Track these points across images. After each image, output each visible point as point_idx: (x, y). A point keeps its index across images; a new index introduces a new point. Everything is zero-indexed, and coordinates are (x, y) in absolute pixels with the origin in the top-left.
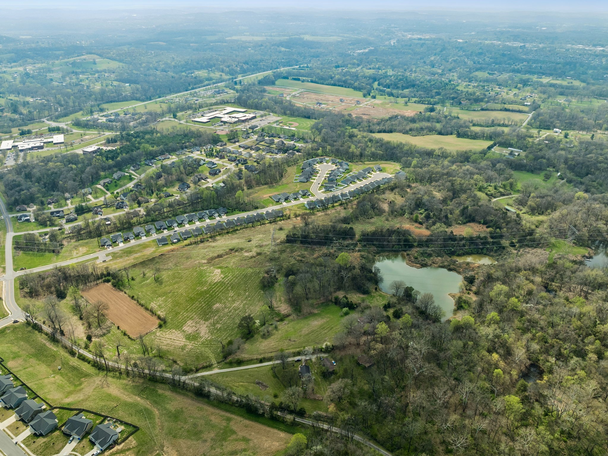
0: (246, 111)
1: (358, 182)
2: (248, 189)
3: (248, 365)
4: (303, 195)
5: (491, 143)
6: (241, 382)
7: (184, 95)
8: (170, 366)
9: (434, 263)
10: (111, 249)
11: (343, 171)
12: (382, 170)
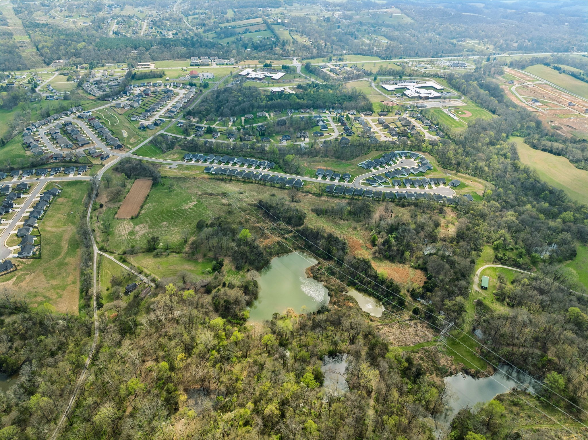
0: (442, 89)
1: (408, 187)
3: (126, 264)
6: (110, 271)
7: (423, 61)
8: (103, 241)
9: (326, 281)
10: (185, 163)
11: (414, 172)
12: (456, 187)
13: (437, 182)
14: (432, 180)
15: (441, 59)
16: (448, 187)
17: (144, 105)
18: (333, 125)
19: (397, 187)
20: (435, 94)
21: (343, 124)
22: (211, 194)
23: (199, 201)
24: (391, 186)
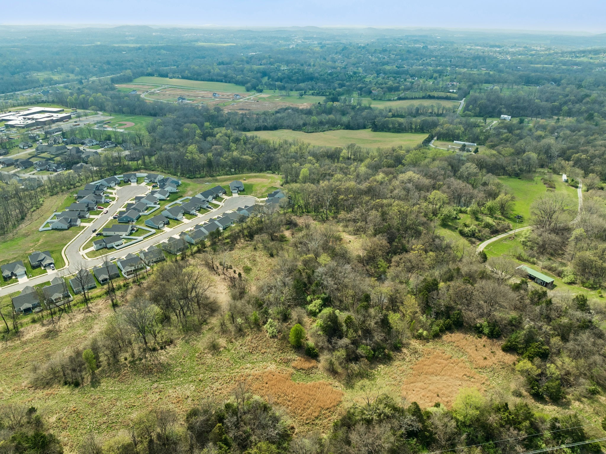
0: (63, 111)
1: (185, 220)
4: (34, 267)
11: (163, 197)
12: (244, 190)
13: (216, 194)
14: (206, 194)
15: (19, 92)
16: (235, 195)
19: (166, 229)
20: (57, 116)
24: (154, 231)
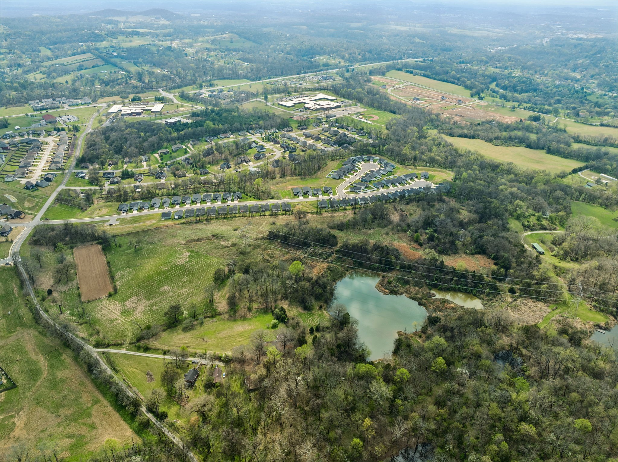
0: (336, 99)
1: (392, 187)
2: (281, 177)
3: (153, 353)
4: (325, 193)
5: (582, 164)
6: (135, 368)
7: (292, 78)
8: (91, 335)
9: (406, 292)
10: (124, 215)
11: (384, 173)
12: (428, 178)
13: (411, 177)
14: (406, 176)
15: (307, 75)
16: (422, 180)
17: (10, 161)
18: (268, 145)
19: (382, 189)
20: (334, 104)
21: (277, 143)
22: (199, 240)
23: (191, 251)
24: (376, 189)
